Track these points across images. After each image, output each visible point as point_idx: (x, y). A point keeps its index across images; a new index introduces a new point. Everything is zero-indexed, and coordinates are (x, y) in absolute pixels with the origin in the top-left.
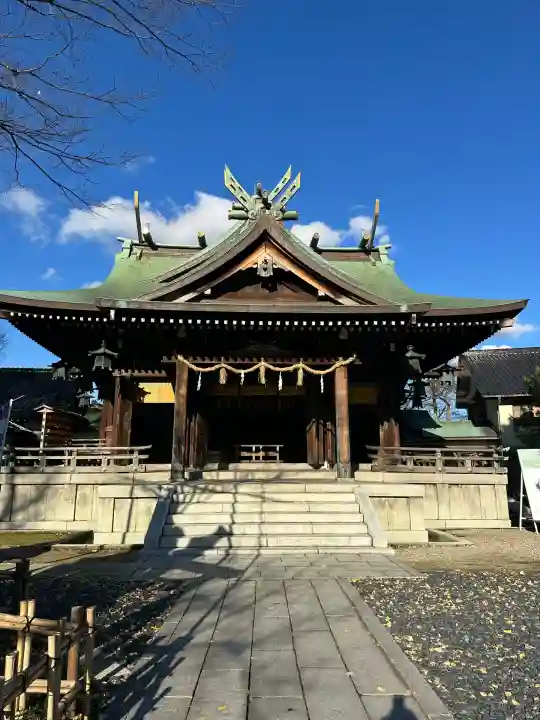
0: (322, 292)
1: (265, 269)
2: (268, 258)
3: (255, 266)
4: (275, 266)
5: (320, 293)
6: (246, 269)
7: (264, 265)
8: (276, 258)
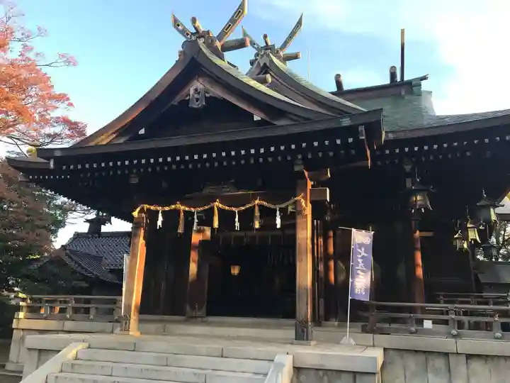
0: (258, 116)
1: (197, 100)
2: (201, 87)
3: (187, 98)
4: (207, 95)
5: (256, 118)
6: (179, 103)
7: (196, 96)
8: (208, 86)
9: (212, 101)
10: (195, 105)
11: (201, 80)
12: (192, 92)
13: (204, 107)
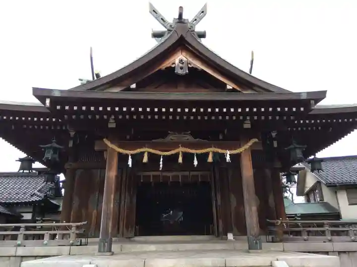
0: (230, 86)
1: (181, 68)
2: (185, 59)
3: (173, 66)
4: (189, 66)
5: (229, 87)
6: (166, 68)
7: (181, 65)
8: (190, 60)
9: (193, 70)
10: (180, 72)
11: (184, 54)
12: (177, 62)
13: (186, 74)
